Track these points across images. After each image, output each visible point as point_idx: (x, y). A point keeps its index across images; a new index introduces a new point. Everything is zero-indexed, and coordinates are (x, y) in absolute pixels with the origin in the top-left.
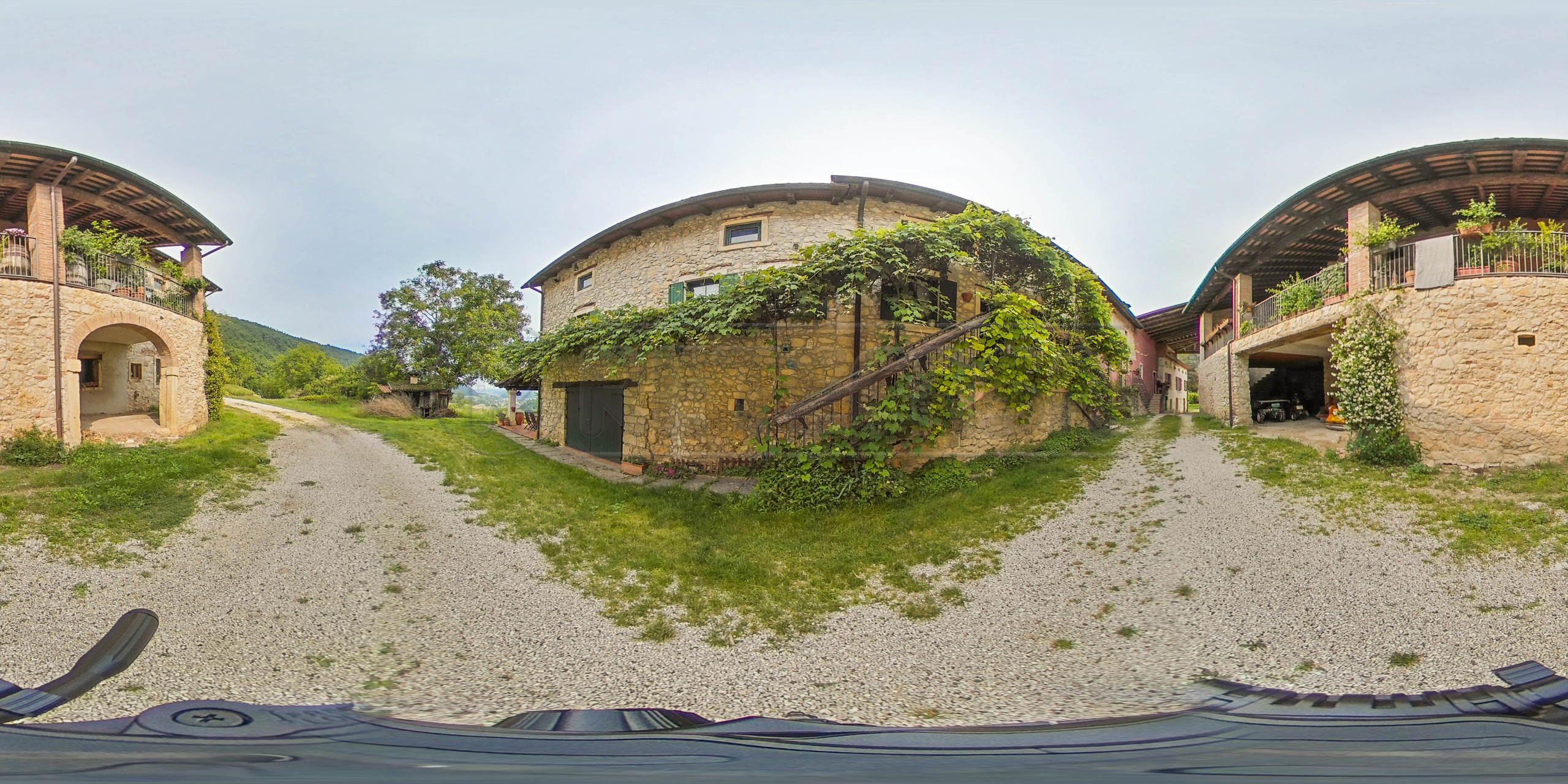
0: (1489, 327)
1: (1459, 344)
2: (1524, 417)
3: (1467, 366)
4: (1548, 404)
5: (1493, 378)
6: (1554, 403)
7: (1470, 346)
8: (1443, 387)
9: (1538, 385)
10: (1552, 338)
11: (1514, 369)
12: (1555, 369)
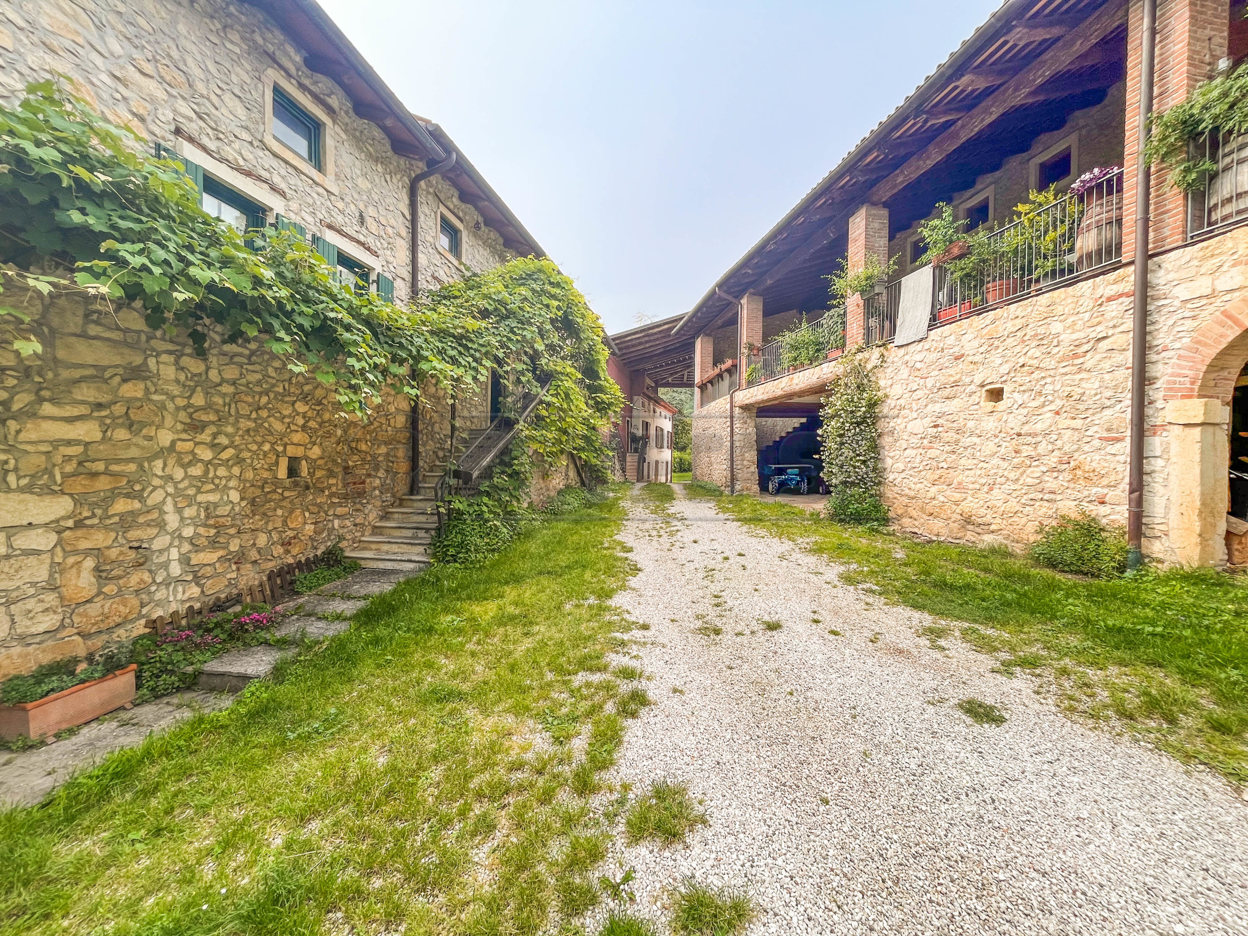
0: (955, 384)
1: (930, 406)
2: (986, 488)
3: (935, 430)
4: (1012, 476)
5: (957, 442)
6: (1022, 474)
7: (938, 407)
8: (915, 452)
9: (1003, 450)
10: (1022, 388)
11: (978, 432)
12: (1025, 429)
